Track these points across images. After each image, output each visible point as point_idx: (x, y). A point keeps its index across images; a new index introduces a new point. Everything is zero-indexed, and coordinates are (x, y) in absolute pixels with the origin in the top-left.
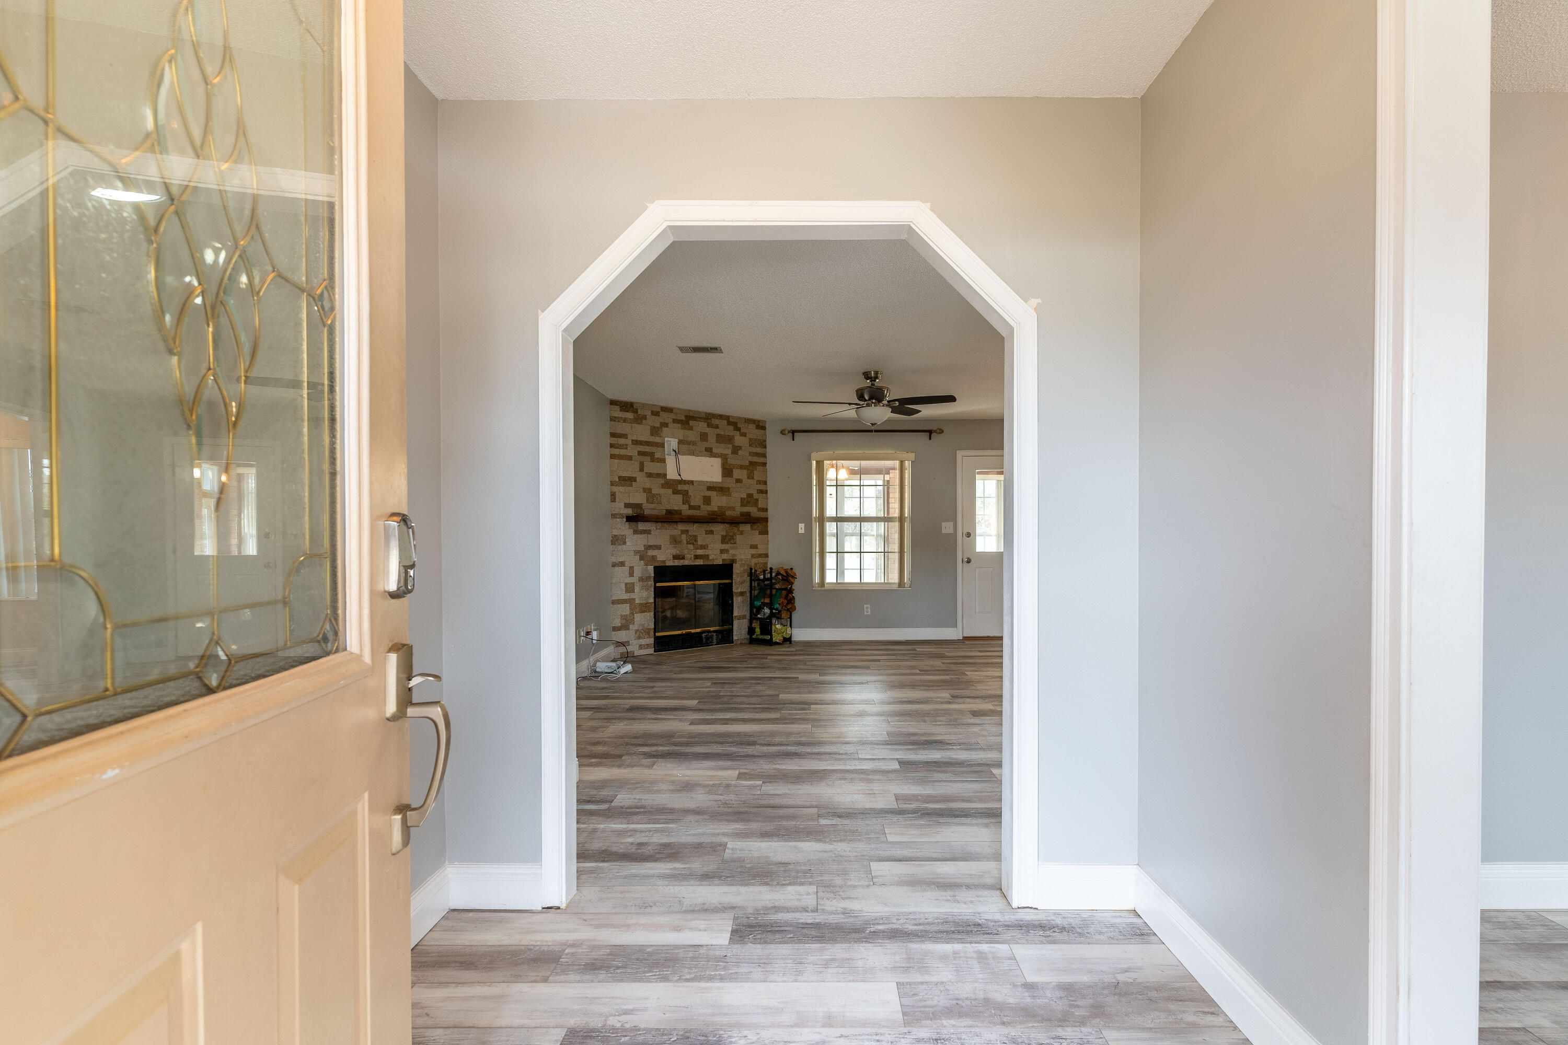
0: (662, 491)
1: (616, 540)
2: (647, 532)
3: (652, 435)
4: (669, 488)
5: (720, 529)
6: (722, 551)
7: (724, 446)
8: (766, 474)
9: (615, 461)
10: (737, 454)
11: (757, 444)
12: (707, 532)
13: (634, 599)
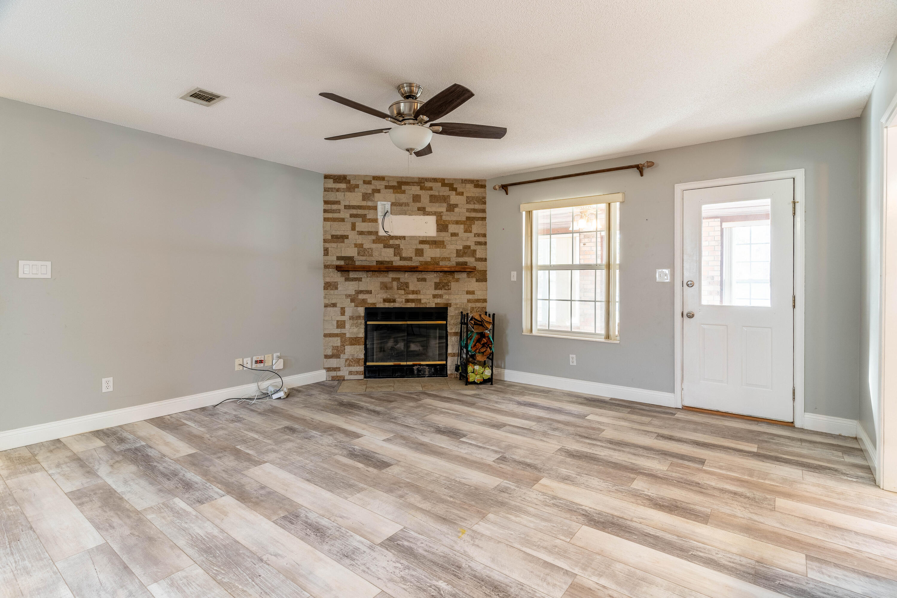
0: (374, 246)
1: (329, 286)
2: (359, 280)
3: (364, 199)
4: (381, 243)
5: (432, 278)
6: (435, 296)
7: (437, 205)
8: (486, 227)
9: (329, 223)
10: (453, 211)
11: (475, 201)
12: (419, 280)
13: (345, 334)
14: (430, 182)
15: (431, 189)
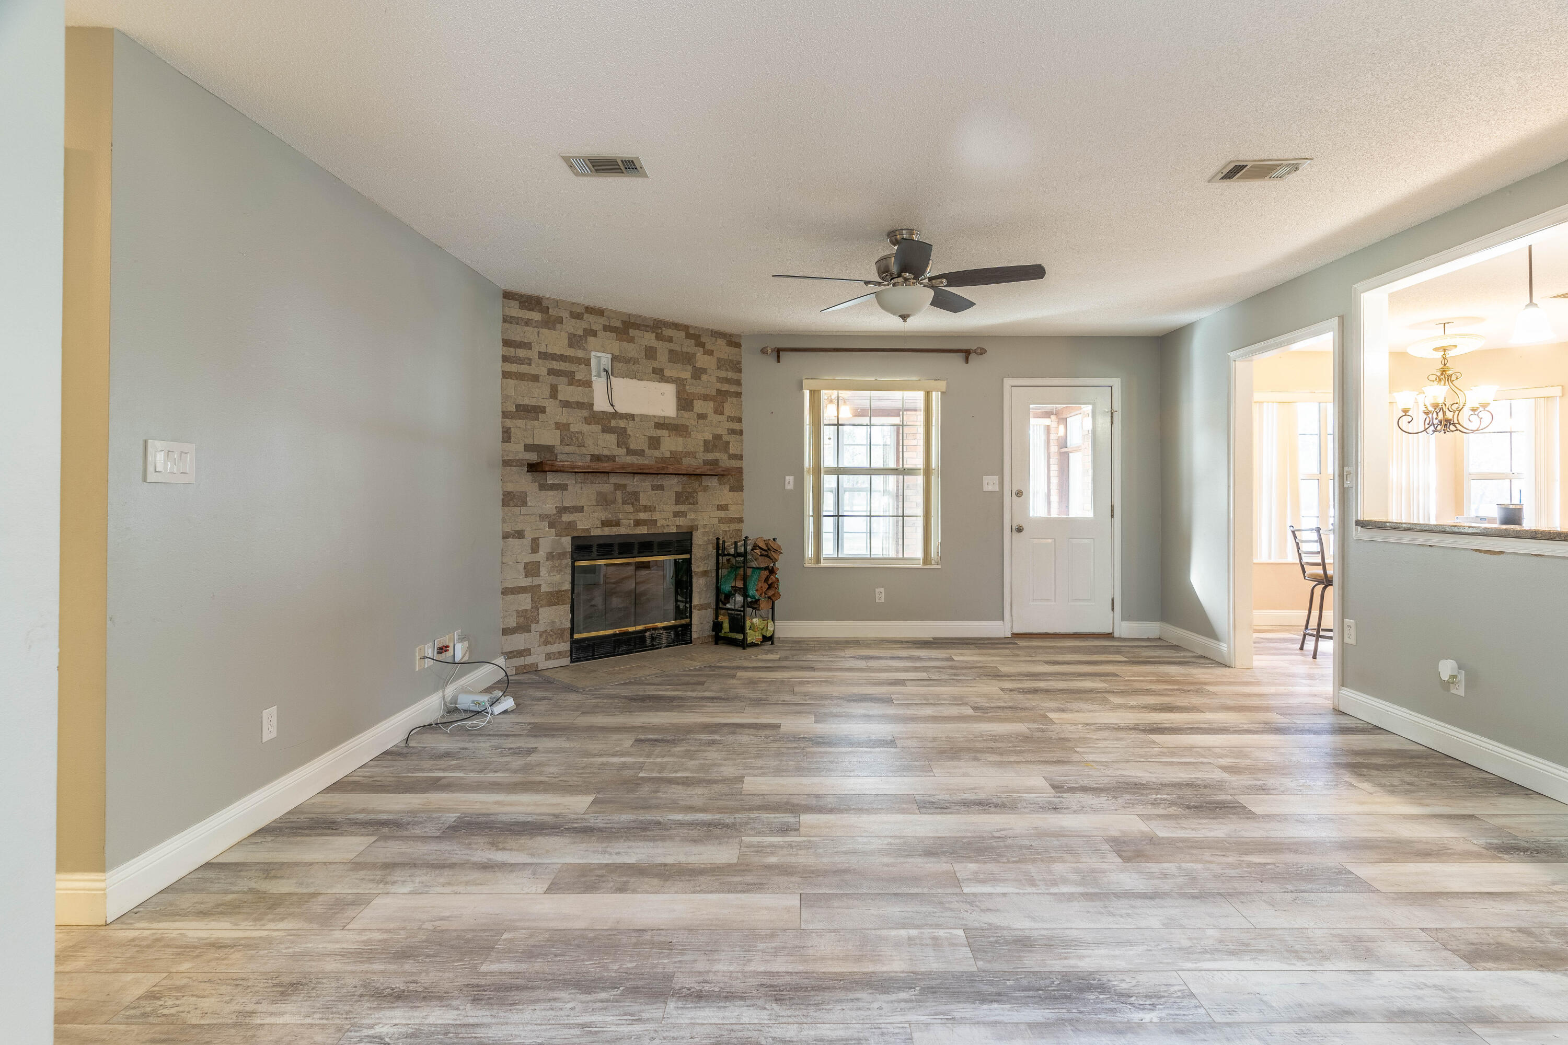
0: (586, 428)
1: (511, 500)
2: (563, 487)
3: (571, 345)
4: (597, 423)
5: (673, 485)
6: (677, 515)
7: (680, 366)
8: (741, 408)
9: (511, 382)
10: (700, 379)
11: (728, 367)
12: (654, 488)
13: (539, 586)
14: (670, 328)
15: (670, 340)
